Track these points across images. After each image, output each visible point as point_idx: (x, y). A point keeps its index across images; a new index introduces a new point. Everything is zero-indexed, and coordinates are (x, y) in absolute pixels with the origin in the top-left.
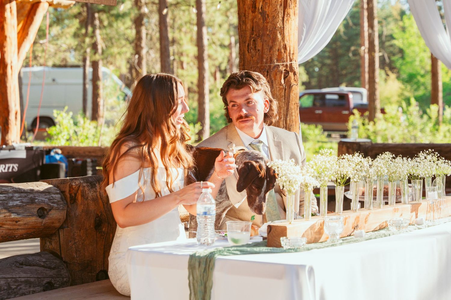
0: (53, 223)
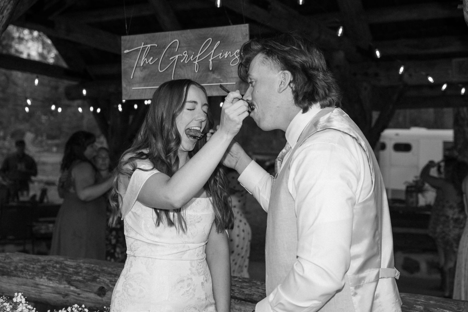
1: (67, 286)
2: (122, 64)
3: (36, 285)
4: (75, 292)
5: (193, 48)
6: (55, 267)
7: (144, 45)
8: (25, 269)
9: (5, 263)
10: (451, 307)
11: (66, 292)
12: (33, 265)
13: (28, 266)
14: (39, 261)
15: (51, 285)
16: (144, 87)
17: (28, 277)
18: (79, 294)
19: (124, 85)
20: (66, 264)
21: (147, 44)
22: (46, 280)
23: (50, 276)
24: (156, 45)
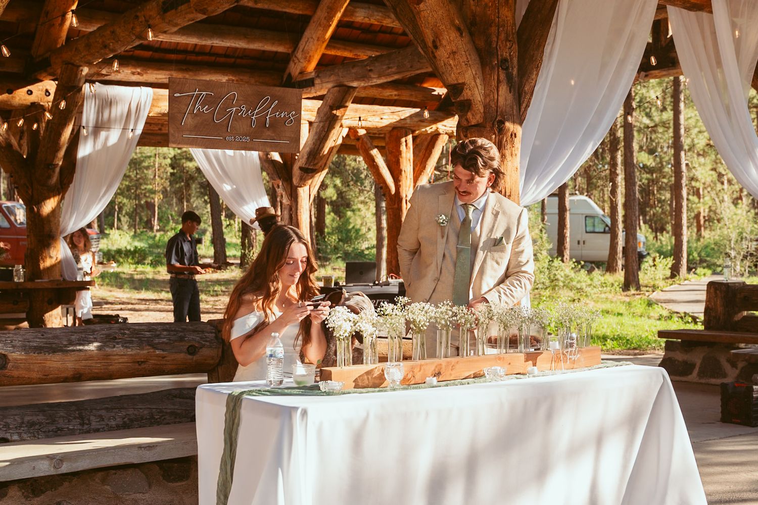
0: (205, 360)
5: (250, 103)
21: (201, 91)
24: (213, 94)
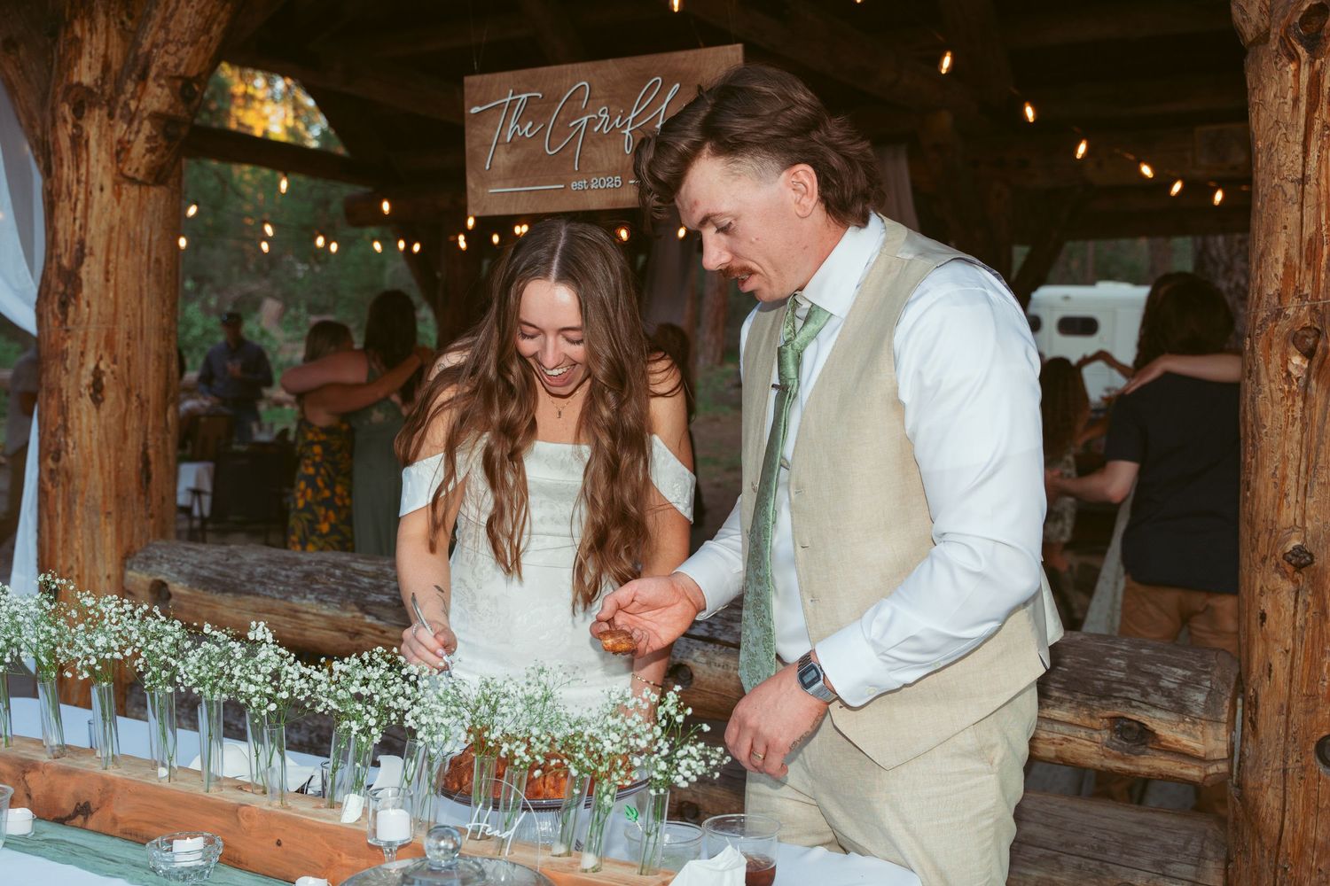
1: (359, 614)
2: (467, 138)
3: (294, 613)
4: (374, 628)
5: (620, 99)
6: (333, 575)
7: (513, 95)
8: (270, 578)
9: (228, 566)
10: (1187, 663)
11: (357, 627)
12: (286, 570)
13: (276, 573)
14: (298, 562)
15: (325, 613)
16: (515, 187)
17: (277, 596)
18: (383, 632)
19: (471, 184)
20: (354, 570)
21: (519, 93)
22: (314, 602)
23: (324, 593)
24: (541, 96)
